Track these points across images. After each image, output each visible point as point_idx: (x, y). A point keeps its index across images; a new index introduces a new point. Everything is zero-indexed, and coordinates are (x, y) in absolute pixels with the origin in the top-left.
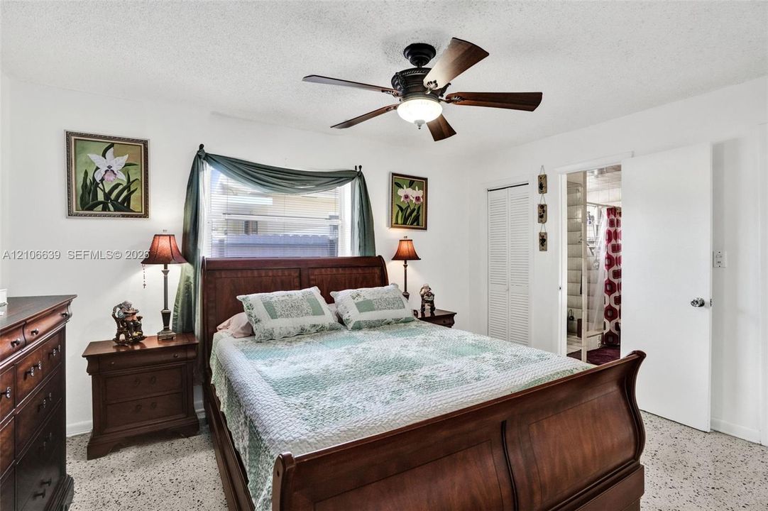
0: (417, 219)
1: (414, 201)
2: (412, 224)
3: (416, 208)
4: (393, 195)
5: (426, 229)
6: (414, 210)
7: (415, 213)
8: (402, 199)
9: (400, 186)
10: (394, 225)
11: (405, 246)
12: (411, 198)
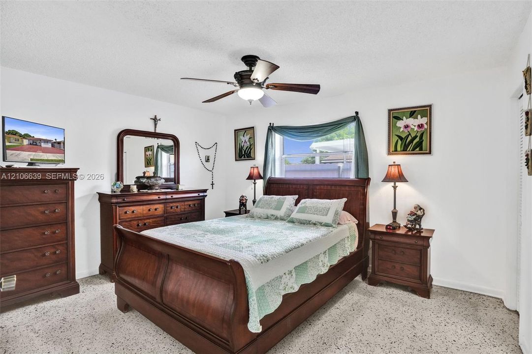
0: (420, 145)
1: (416, 129)
2: (413, 150)
3: (419, 135)
4: (391, 127)
5: (430, 153)
6: (416, 137)
7: (417, 140)
8: (402, 130)
9: (398, 118)
10: (390, 152)
11: (394, 171)
12: (413, 127)
